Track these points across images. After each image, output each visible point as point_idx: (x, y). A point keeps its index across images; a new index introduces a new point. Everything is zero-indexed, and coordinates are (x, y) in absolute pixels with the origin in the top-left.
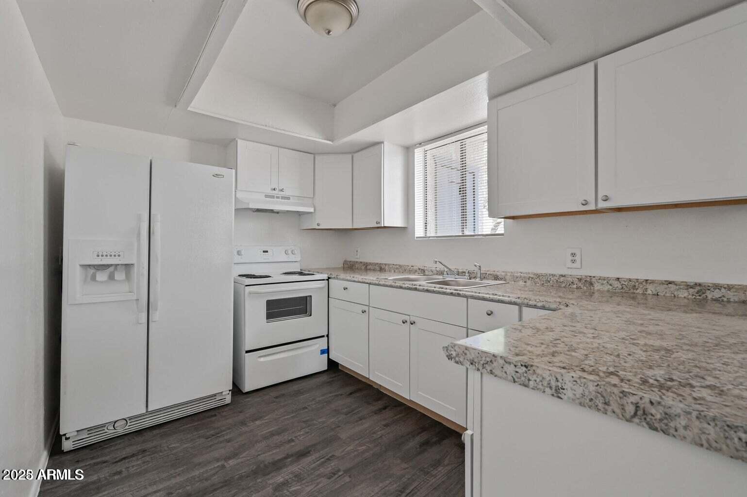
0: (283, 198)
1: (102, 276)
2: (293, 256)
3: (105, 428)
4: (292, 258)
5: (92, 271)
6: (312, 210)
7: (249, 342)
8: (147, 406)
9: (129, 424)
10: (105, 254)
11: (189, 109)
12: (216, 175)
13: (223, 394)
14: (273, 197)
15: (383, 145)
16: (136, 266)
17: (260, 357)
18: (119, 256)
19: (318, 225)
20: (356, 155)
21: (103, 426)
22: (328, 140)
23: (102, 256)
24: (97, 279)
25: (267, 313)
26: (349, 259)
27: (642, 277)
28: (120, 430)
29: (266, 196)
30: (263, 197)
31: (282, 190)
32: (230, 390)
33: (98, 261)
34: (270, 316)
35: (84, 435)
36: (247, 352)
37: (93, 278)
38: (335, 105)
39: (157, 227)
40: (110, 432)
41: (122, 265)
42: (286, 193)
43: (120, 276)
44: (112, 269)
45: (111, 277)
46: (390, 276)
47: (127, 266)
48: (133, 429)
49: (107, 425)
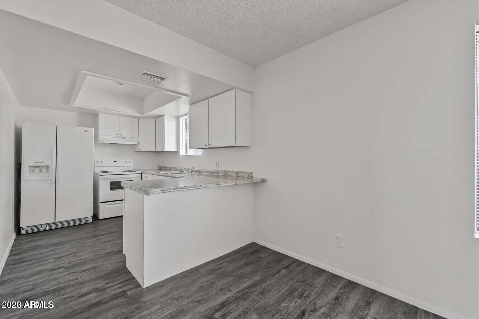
0: (122, 138)
1: (37, 170)
2: (130, 164)
3: (38, 227)
4: (129, 164)
5: (33, 168)
6: (136, 143)
7: (101, 198)
8: (55, 220)
9: (47, 226)
10: (38, 162)
11: (73, 105)
12: (85, 131)
13: (89, 218)
14: (117, 138)
15: (164, 117)
16: (50, 167)
17: (106, 205)
18: (44, 162)
19: (140, 150)
20: (157, 119)
21: (37, 226)
22: (140, 114)
23: (37, 162)
24: (35, 171)
25: (110, 187)
26: (160, 165)
27: (229, 170)
28: (44, 228)
29: (113, 137)
30: (112, 138)
31: (121, 135)
32: (92, 217)
33: (35, 165)
34: (112, 188)
35: (30, 228)
36: (101, 203)
37: (33, 171)
38: (144, 99)
39: (59, 152)
40: (40, 228)
41: (45, 166)
42: (123, 136)
43: (44, 170)
44: (41, 168)
45: (41, 171)
46: (161, 172)
47: (47, 166)
48: (49, 229)
49: (39, 226)
